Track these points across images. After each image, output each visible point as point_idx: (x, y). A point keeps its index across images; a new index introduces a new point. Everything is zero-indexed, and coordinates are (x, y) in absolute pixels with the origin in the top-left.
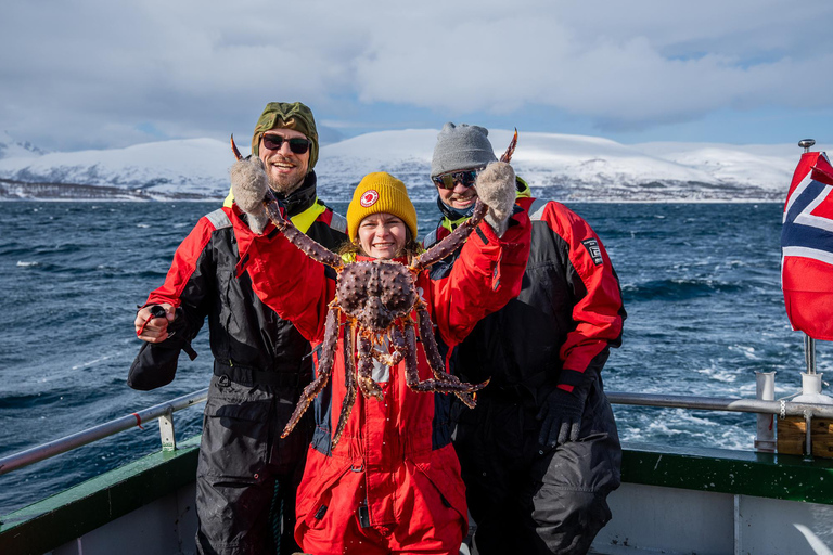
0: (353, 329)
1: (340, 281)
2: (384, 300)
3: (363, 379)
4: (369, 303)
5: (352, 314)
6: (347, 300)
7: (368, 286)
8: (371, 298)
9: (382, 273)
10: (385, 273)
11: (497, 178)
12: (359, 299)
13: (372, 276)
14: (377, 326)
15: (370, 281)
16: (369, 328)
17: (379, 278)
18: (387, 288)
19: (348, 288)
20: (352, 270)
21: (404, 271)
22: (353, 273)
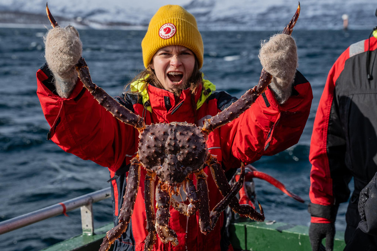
0: (152, 183)
1: (142, 141)
2: (180, 158)
3: (161, 227)
4: (167, 161)
5: (152, 170)
6: (148, 157)
7: (166, 145)
8: (169, 156)
9: (178, 134)
10: (181, 134)
11: (278, 49)
12: (158, 157)
13: (169, 137)
14: (174, 180)
15: (168, 141)
16: (166, 183)
17: (175, 139)
18: (183, 147)
19: (149, 147)
20: (151, 131)
21: (197, 132)
22: (153, 134)
